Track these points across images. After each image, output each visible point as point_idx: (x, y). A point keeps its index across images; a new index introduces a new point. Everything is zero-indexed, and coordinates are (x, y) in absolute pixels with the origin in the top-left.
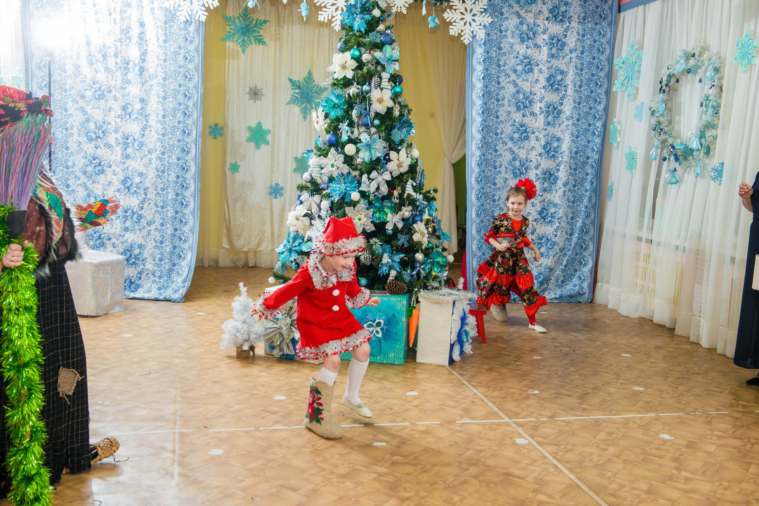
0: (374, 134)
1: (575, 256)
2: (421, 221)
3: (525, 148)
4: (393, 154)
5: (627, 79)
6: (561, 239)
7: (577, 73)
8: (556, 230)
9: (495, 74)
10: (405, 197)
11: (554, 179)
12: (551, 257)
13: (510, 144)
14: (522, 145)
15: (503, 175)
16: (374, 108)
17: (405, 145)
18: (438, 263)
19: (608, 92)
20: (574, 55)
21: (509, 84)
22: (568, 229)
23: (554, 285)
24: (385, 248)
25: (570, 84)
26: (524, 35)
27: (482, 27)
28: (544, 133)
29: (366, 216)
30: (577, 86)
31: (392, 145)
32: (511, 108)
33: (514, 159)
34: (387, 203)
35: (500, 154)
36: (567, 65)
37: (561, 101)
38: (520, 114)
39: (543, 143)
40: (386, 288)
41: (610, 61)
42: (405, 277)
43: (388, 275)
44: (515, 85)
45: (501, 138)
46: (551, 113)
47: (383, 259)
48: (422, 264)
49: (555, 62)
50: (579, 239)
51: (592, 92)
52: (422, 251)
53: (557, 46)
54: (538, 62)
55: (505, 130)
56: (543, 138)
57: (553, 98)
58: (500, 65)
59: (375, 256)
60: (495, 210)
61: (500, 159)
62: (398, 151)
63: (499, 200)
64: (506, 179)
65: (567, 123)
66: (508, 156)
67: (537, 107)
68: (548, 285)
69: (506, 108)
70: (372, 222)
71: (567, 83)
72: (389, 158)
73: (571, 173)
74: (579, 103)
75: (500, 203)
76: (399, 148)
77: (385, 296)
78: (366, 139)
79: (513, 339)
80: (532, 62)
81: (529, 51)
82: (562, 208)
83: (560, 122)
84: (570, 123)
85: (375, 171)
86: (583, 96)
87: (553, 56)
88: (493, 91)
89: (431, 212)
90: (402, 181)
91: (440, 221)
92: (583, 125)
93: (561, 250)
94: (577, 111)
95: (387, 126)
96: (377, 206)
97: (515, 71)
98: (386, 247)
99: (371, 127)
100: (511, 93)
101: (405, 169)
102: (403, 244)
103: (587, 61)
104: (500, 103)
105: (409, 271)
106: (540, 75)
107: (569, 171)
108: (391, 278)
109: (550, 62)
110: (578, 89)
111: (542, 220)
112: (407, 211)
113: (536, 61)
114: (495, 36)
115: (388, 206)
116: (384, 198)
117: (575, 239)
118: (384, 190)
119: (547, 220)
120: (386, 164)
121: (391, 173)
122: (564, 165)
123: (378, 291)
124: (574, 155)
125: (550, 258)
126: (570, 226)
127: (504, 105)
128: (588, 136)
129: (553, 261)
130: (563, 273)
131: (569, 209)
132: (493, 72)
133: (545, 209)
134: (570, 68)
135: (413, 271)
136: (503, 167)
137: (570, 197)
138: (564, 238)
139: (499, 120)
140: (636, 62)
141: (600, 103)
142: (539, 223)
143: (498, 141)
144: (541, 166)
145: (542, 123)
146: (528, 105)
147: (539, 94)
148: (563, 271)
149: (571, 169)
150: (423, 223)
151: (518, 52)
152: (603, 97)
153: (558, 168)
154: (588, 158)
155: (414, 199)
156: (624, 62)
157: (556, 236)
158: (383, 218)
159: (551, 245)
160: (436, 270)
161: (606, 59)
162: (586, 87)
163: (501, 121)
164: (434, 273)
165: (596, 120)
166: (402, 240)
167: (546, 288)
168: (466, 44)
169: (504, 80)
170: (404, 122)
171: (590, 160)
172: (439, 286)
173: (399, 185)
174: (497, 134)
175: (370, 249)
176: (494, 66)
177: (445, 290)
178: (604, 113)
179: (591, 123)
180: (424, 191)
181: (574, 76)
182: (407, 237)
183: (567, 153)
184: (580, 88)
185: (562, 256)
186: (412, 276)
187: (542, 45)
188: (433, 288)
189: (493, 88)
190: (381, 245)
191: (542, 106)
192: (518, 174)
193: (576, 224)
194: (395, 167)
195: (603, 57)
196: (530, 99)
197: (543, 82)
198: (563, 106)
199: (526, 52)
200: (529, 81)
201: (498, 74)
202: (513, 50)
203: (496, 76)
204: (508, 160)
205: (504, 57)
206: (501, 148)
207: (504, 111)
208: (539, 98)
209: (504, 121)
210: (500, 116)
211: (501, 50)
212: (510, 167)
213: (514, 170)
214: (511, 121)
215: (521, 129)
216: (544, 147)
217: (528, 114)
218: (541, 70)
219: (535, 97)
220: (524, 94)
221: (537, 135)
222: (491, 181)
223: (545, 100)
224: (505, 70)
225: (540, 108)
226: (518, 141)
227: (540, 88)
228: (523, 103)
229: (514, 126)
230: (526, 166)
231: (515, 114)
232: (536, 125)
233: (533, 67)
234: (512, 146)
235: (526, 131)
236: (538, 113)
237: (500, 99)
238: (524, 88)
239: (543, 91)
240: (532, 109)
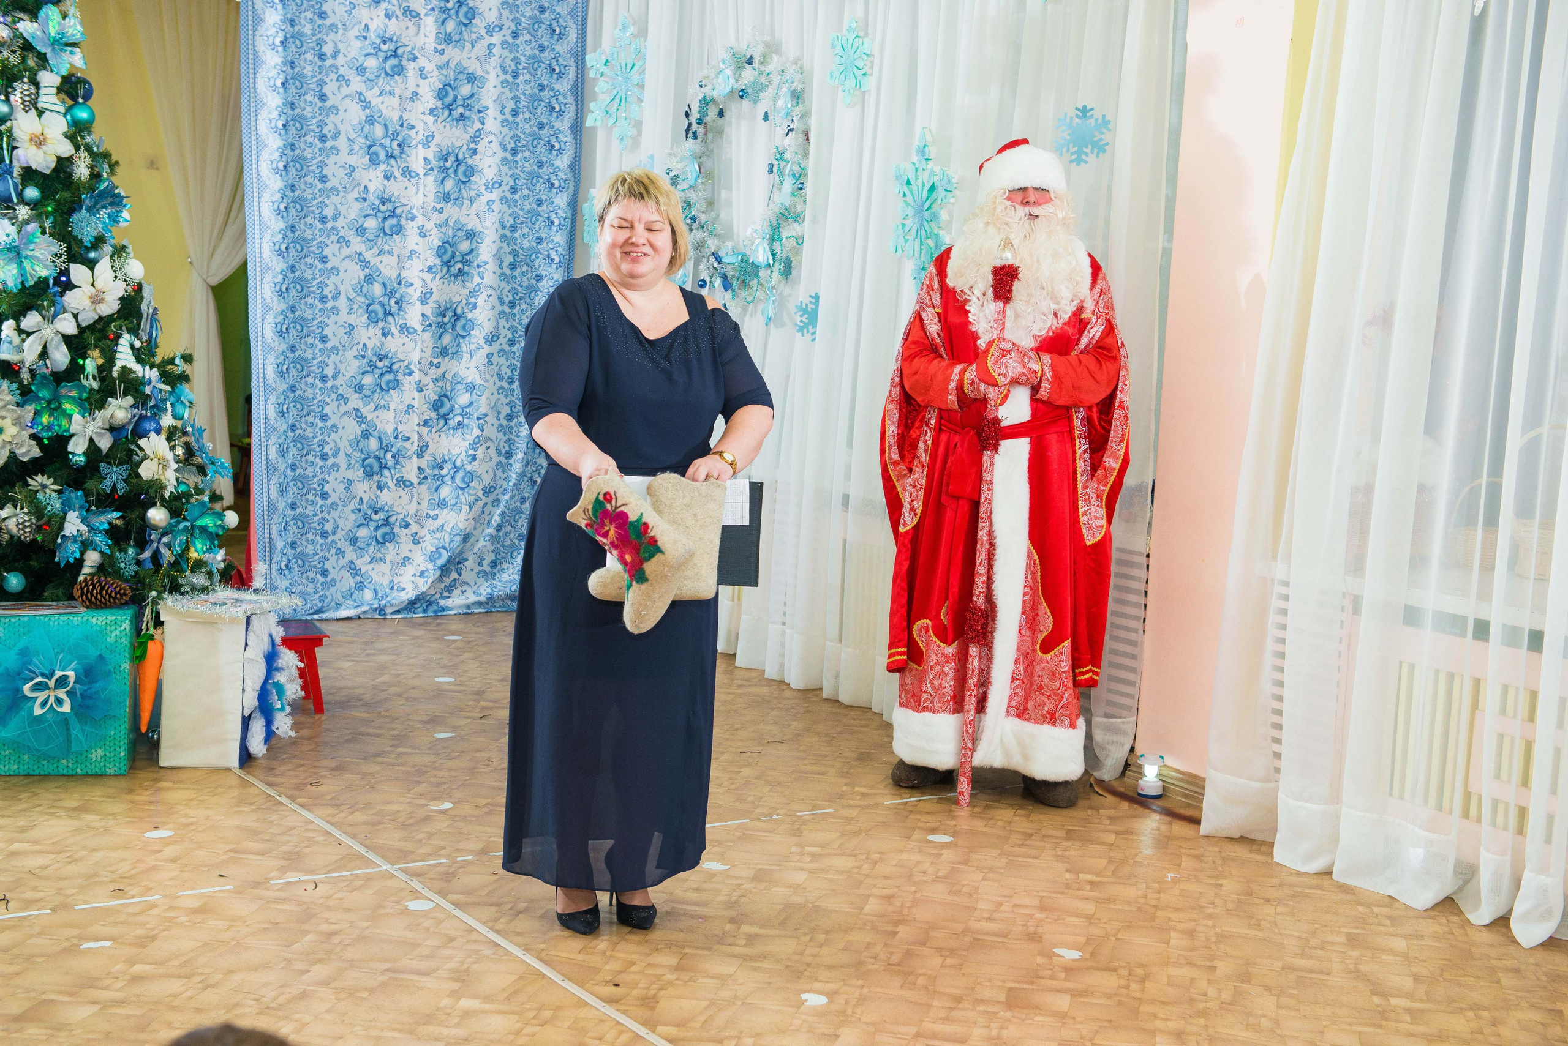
0: (27, 222)
1: (518, 504)
2: (158, 432)
3: (396, 252)
4: (78, 272)
5: (617, 100)
6: (486, 466)
7: (507, 81)
8: (474, 445)
9: (313, 77)
10: (115, 374)
11: (464, 327)
12: (466, 508)
13: (357, 244)
14: (386, 248)
15: (344, 317)
16: (23, 159)
17: (108, 249)
18: (204, 529)
19: (577, 128)
20: (496, 39)
21: (347, 101)
22: (502, 443)
23: (474, 574)
24: (69, 500)
25: (491, 105)
28: (436, 218)
29: (17, 422)
30: (507, 111)
31: (75, 249)
32: (355, 157)
33: (369, 279)
34: (69, 391)
35: (333, 268)
36: (484, 60)
37: (472, 146)
38: (378, 173)
39: (437, 243)
40: (77, 594)
41: (579, 56)
42: (122, 565)
43: (80, 563)
44: (365, 104)
45: (333, 228)
46: (451, 171)
47: (66, 525)
48: (163, 535)
49: (453, 54)
50: (526, 466)
51: (541, 126)
52: (165, 503)
53: (457, 16)
54: (415, 52)
55: (342, 209)
56: (435, 231)
57: (454, 137)
58: (325, 54)
59: (46, 519)
60: (328, 400)
61: (333, 278)
62: (91, 264)
63: (335, 377)
64: (351, 328)
65: (487, 196)
66: (354, 273)
67: (417, 158)
68: (460, 574)
69: (344, 157)
70: (33, 437)
71: (484, 103)
72: (69, 279)
73: (503, 312)
74: (514, 152)
75: (337, 383)
76: (92, 255)
77: (77, 614)
78: (8, 235)
79: (387, 699)
80: (400, 51)
81: (393, 27)
82: (487, 394)
83: (473, 193)
84: (495, 195)
85: (35, 312)
86: (522, 136)
87: (448, 39)
88: (309, 115)
89: (180, 409)
90: (106, 337)
91: (201, 431)
92: (526, 203)
93: (487, 491)
94: (510, 168)
95: (58, 202)
96: (43, 399)
97: (361, 70)
98: (73, 495)
99: (17, 204)
100: (355, 122)
101: (110, 306)
102: (114, 489)
103: (528, 54)
104: (329, 144)
105: (131, 551)
106: (421, 82)
107: (499, 308)
108: (86, 570)
109: (442, 53)
110: (510, 118)
111: (442, 422)
112: (120, 407)
113: (409, 48)
115: (73, 398)
116: (59, 378)
117: (517, 466)
118: (61, 357)
119: (452, 423)
120: (62, 294)
121: (76, 316)
122: (485, 294)
123: (54, 603)
124: (508, 272)
125: (463, 511)
126: (505, 434)
127: (338, 150)
128: (537, 227)
129: (471, 516)
130: (493, 544)
131: (502, 397)
132: (308, 71)
133: (446, 396)
134: (490, 69)
135: (143, 550)
136: (343, 299)
137: (504, 369)
138: (493, 464)
139: (328, 185)
140: (634, 65)
141: (560, 151)
142: (434, 430)
143: (328, 237)
144: (434, 298)
145: (431, 196)
146: (397, 152)
147: (420, 127)
148: (493, 539)
149: (502, 303)
150: (163, 437)
151: (366, 25)
152: (567, 138)
153: (472, 300)
154: (539, 278)
155: (137, 379)
156: (607, 61)
157: (474, 458)
158: (60, 426)
159: (463, 480)
160: (199, 546)
161: (570, 52)
162: (527, 115)
163: (333, 188)
164: (194, 555)
165: (554, 190)
166: (113, 477)
167: (455, 580)
169: (336, 91)
170: (103, 194)
171: (544, 282)
172: (207, 583)
173: (96, 347)
174: (323, 220)
175: (31, 502)
176: (309, 56)
177: (224, 593)
178: (570, 175)
179: (544, 198)
180: (158, 360)
181: (500, 89)
182: (124, 470)
183: (491, 267)
184: (513, 116)
185: (489, 505)
186: (139, 563)
187: (422, 12)
188: (194, 589)
189: (309, 109)
190: (59, 492)
191: (431, 156)
192: (381, 315)
193: (518, 431)
194: (87, 303)
195: (562, 48)
196: (400, 138)
197: (429, 100)
198: (477, 157)
199: (386, 26)
200: (397, 95)
201: (320, 77)
202: (355, 21)
203: (315, 80)
204: (355, 282)
205: (332, 36)
206: (337, 253)
207: (339, 165)
208: (420, 137)
209: (340, 188)
210: (330, 176)
211: (324, 18)
212: (359, 298)
213: (369, 305)
214: (356, 189)
215: (382, 208)
216: (439, 252)
217: (397, 174)
218: (421, 69)
219: (413, 133)
220: (386, 126)
221: (420, 223)
222: (314, 332)
223: (436, 141)
224: (337, 68)
225: (425, 159)
226: (377, 237)
227: (423, 113)
228: (384, 147)
229: (365, 200)
230: (397, 296)
231: (366, 172)
232: (418, 200)
233: (404, 62)
234: (361, 248)
235: (394, 213)
236: (421, 172)
237: (329, 135)
238: (385, 112)
239: (430, 120)
240: (406, 161)
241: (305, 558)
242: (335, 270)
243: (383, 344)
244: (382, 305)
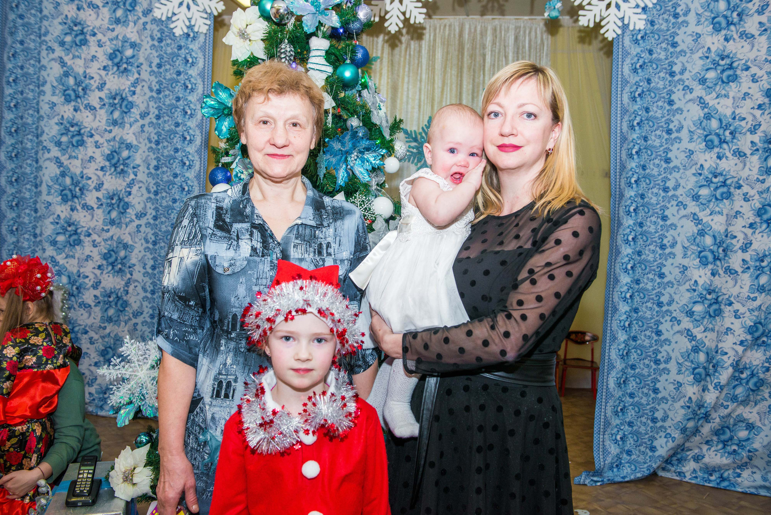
3: (725, 212)
13: (693, 207)
14: (717, 209)
15: (679, 259)
21: (690, 104)
26: (720, 19)
27: (639, 10)
32: (694, 144)
33: (702, 233)
35: (672, 225)
38: (713, 154)
39: (758, 205)
44: (703, 104)
45: (673, 196)
54: (748, 63)
55: (681, 181)
56: (757, 197)
58: (674, 72)
60: (663, 321)
61: (671, 232)
63: (669, 304)
64: (684, 269)
66: (689, 228)
67: (746, 142)
68: (751, 460)
69: (685, 144)
75: (671, 308)
80: (735, 65)
81: (731, 47)
88: (660, 116)
97: (703, 81)
100: (696, 118)
104: (674, 136)
106: (753, 85)
113: (743, 62)
114: (665, 24)
127: (680, 140)
132: (661, 84)
133: (760, 323)
136: (679, 247)
139: (671, 165)
143: (669, 202)
144: (753, 247)
145: (756, 170)
146: (729, 138)
147: (750, 118)
151: (709, 48)
163: (675, 167)
168: (610, 39)
169: (682, 98)
174: (666, 190)
176: (662, 74)
189: (659, 111)
191: (757, 141)
192: (710, 259)
196: (732, 128)
197: (758, 97)
199: (725, 47)
200: (731, 97)
201: (669, 88)
202: (700, 46)
203: (665, 90)
204: (689, 234)
205: (681, 58)
206: (675, 213)
207: (680, 150)
208: (749, 126)
209: (681, 167)
210: (673, 158)
211: (676, 47)
212: (692, 247)
213: (700, 252)
214: (694, 167)
215: (714, 180)
216: (760, 213)
217: (728, 154)
218: (753, 76)
219: (743, 123)
220: (720, 120)
221: (745, 191)
222: (654, 270)
223: (762, 128)
224: (683, 81)
225: (752, 142)
226: (709, 201)
227: (753, 108)
228: (718, 135)
229: (700, 174)
230: (724, 245)
231: (702, 154)
232: (745, 174)
233: (738, 72)
234: (696, 210)
235: (724, 184)
236: (748, 152)
237: (674, 129)
238: (720, 110)
239: (758, 113)
240: (736, 144)
241: (639, 436)
242: (673, 226)
243: (712, 281)
244: (712, 252)
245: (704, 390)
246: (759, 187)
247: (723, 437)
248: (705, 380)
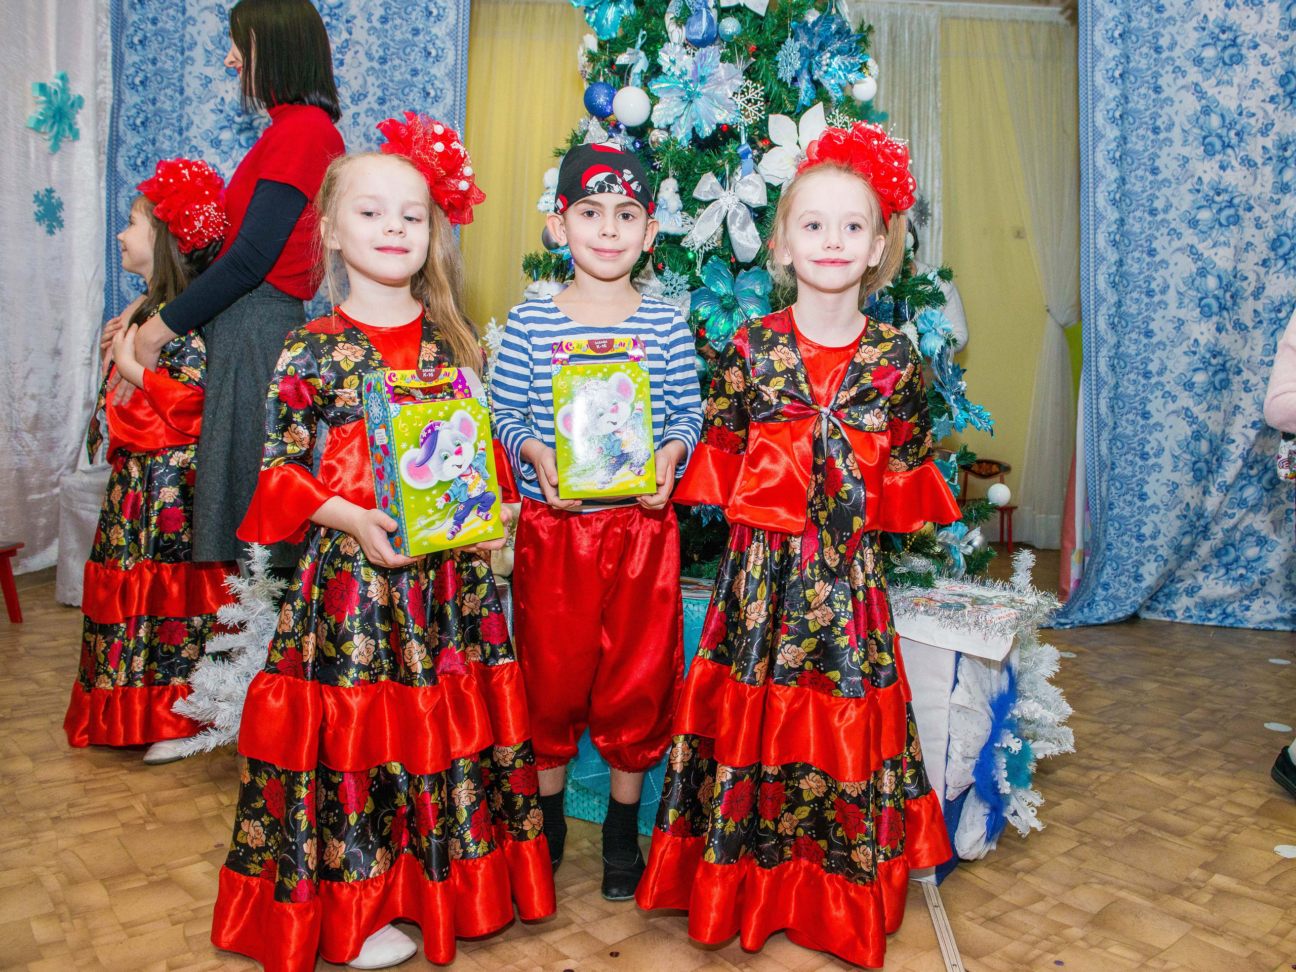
3: (1232, 243)
9: (1148, 70)
13: (1189, 237)
14: (1222, 239)
15: (1173, 311)
21: (1183, 92)
28: (1276, 208)
32: (1188, 148)
33: (1202, 273)
35: (1162, 261)
38: (1214, 163)
39: (1273, 235)
44: (1200, 93)
45: (1163, 220)
54: (1256, 39)
55: (1173, 200)
56: (1271, 223)
58: (1161, 47)
60: (1152, 397)
61: (1162, 272)
63: (1160, 374)
64: (1180, 323)
66: (1185, 266)
67: (1256, 147)
69: (1178, 148)
75: (1163, 379)
80: (1239, 40)
81: (1233, 16)
85: (712, 175)
87: (1292, 25)
88: (1143, 108)
97: (1198, 61)
100: (1190, 113)
104: (1162, 136)
106: (1263, 69)
109: (1286, 39)
113: (1250, 37)
118: (749, 240)
127: (1171, 142)
132: (1143, 64)
136: (1172, 293)
139: (1160, 177)
143: (1158, 230)
145: (1269, 186)
146: (1234, 141)
147: (1260, 115)
151: (1205, 16)
163: (1165, 180)
169: (1172, 84)
174: (1153, 212)
176: (1145, 50)
189: (1143, 102)
191: (1269, 145)
192: (1215, 309)
196: (1238, 127)
197: (1269, 86)
199: (1226, 15)
200: (1235, 85)
201: (1154, 69)
202: (1194, 12)
203: (1149, 72)
204: (1186, 275)
205: (1170, 28)
206: (1167, 246)
207: (1171, 156)
208: (1260, 125)
209: (1173, 180)
210: (1162, 168)
211: (1161, 12)
212: (1190, 292)
213: (1201, 299)
214: (1190, 181)
215: (1217, 199)
216: (1275, 245)
217: (1235, 163)
218: (1263, 57)
219: (1252, 121)
220: (1222, 116)
221: (1257, 215)
222: (1138, 327)
223: (1276, 129)
224: (1173, 60)
225: (1264, 148)
226: (1212, 228)
227: (1264, 101)
228: (1220, 137)
229: (1198, 191)
230: (1233, 289)
231: (1200, 163)
232: (1255, 191)
233: (1244, 51)
234: (1194, 240)
235: (1230, 204)
236: (1259, 161)
237: (1162, 127)
238: (1221, 101)
239: (1270, 107)
240: (1245, 149)
241: (1119, 561)
242: (1164, 263)
243: (1217, 340)
244: (1217, 298)
245: (1204, 493)
246: (1273, 209)
247: (1225, 560)
248: (1206, 478)
